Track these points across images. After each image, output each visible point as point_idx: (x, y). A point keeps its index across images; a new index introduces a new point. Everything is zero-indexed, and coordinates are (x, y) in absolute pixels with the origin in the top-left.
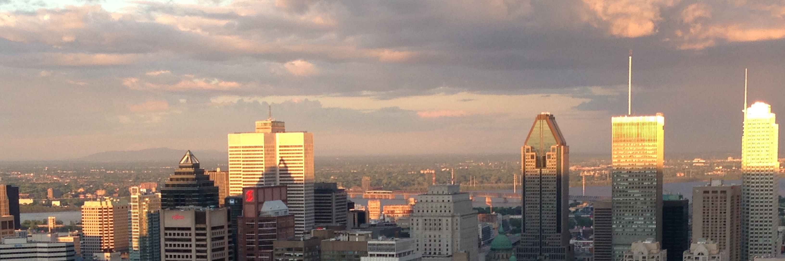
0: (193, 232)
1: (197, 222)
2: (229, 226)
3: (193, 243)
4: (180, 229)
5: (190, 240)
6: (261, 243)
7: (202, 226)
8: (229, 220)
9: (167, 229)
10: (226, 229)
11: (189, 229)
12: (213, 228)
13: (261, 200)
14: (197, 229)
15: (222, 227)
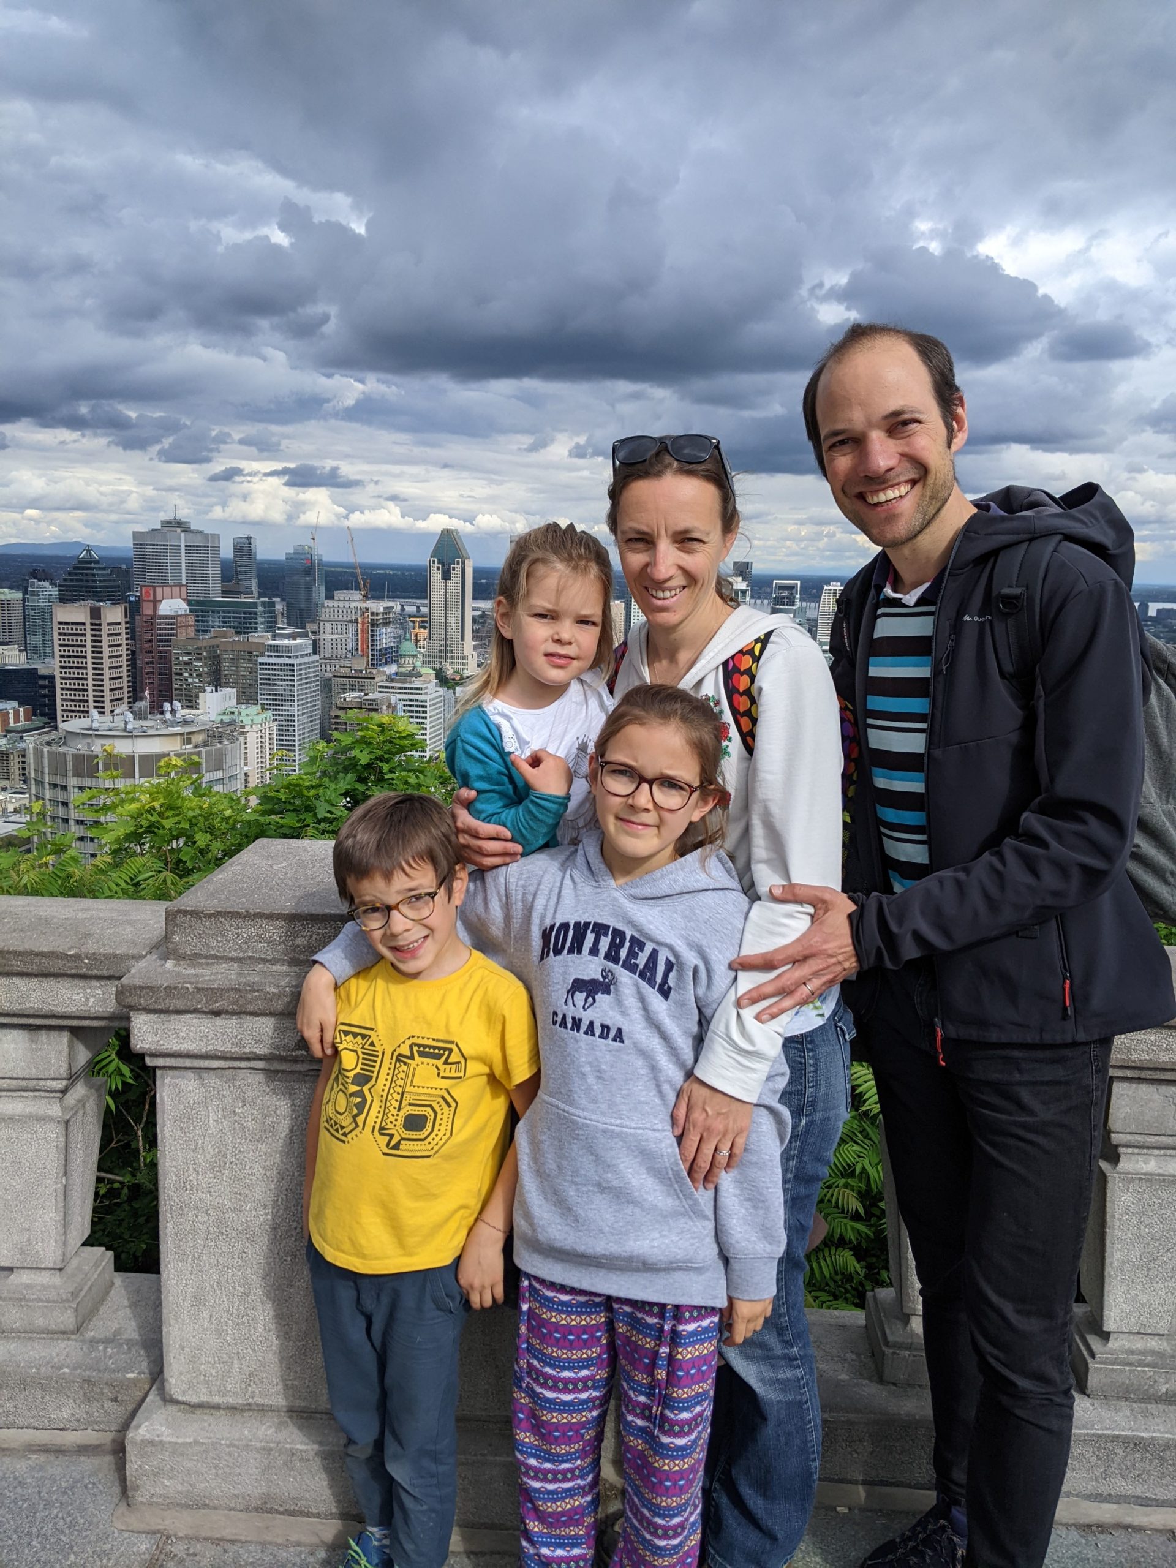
0: (88, 627)
1: (92, 618)
2: (127, 623)
3: (89, 638)
4: (73, 624)
5: (84, 635)
6: (161, 641)
7: (97, 622)
8: (126, 616)
9: (60, 623)
10: (124, 625)
11: (84, 624)
12: (109, 624)
13: (159, 597)
14: (92, 624)
15: (119, 623)
